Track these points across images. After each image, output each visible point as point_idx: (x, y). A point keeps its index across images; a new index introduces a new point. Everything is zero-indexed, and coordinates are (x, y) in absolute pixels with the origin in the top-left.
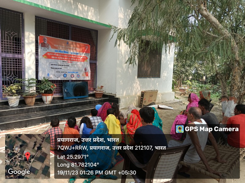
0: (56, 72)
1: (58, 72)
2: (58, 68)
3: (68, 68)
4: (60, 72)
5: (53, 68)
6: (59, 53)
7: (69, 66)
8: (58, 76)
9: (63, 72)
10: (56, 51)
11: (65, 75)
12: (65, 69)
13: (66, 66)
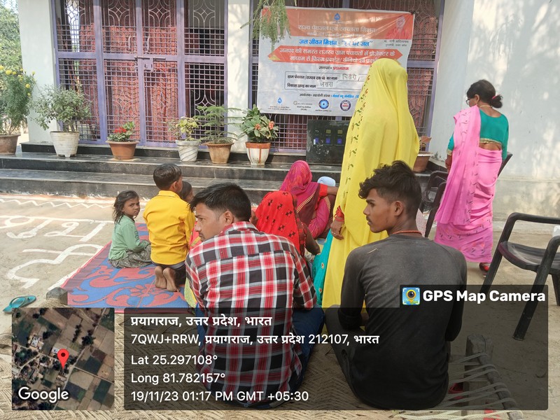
0: (301, 95)
1: (304, 95)
2: (307, 86)
3: (335, 84)
4: (309, 95)
5: (292, 85)
6: (312, 45)
7: (336, 78)
8: (304, 106)
9: (319, 95)
10: (302, 42)
11: (324, 104)
12: (325, 86)
13: (328, 78)
